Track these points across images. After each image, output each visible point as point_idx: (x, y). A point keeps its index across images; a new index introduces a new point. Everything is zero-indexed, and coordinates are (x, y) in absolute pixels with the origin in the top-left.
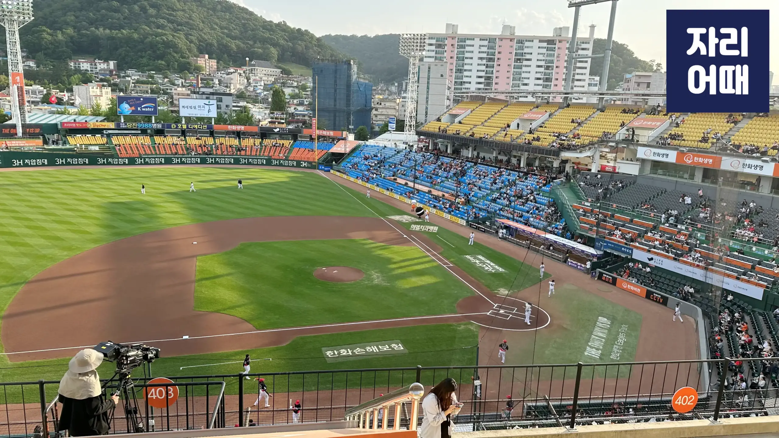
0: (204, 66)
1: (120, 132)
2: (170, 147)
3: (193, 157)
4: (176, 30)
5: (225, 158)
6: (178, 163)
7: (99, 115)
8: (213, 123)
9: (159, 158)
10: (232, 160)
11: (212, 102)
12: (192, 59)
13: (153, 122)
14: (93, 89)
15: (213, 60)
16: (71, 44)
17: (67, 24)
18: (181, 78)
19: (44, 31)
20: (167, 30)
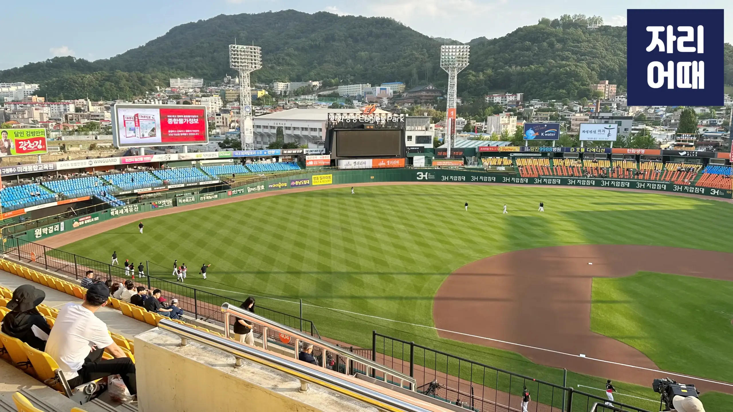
0: (604, 91)
1: (523, 155)
2: (567, 169)
3: (589, 180)
4: (579, 60)
5: (620, 181)
6: (573, 185)
7: (506, 140)
8: (611, 147)
9: (556, 179)
10: (629, 183)
11: (613, 126)
12: (592, 86)
13: (554, 146)
14: (503, 118)
15: (613, 85)
16: (489, 82)
17: (488, 65)
18: (579, 104)
19: (470, 73)
20: (571, 61)
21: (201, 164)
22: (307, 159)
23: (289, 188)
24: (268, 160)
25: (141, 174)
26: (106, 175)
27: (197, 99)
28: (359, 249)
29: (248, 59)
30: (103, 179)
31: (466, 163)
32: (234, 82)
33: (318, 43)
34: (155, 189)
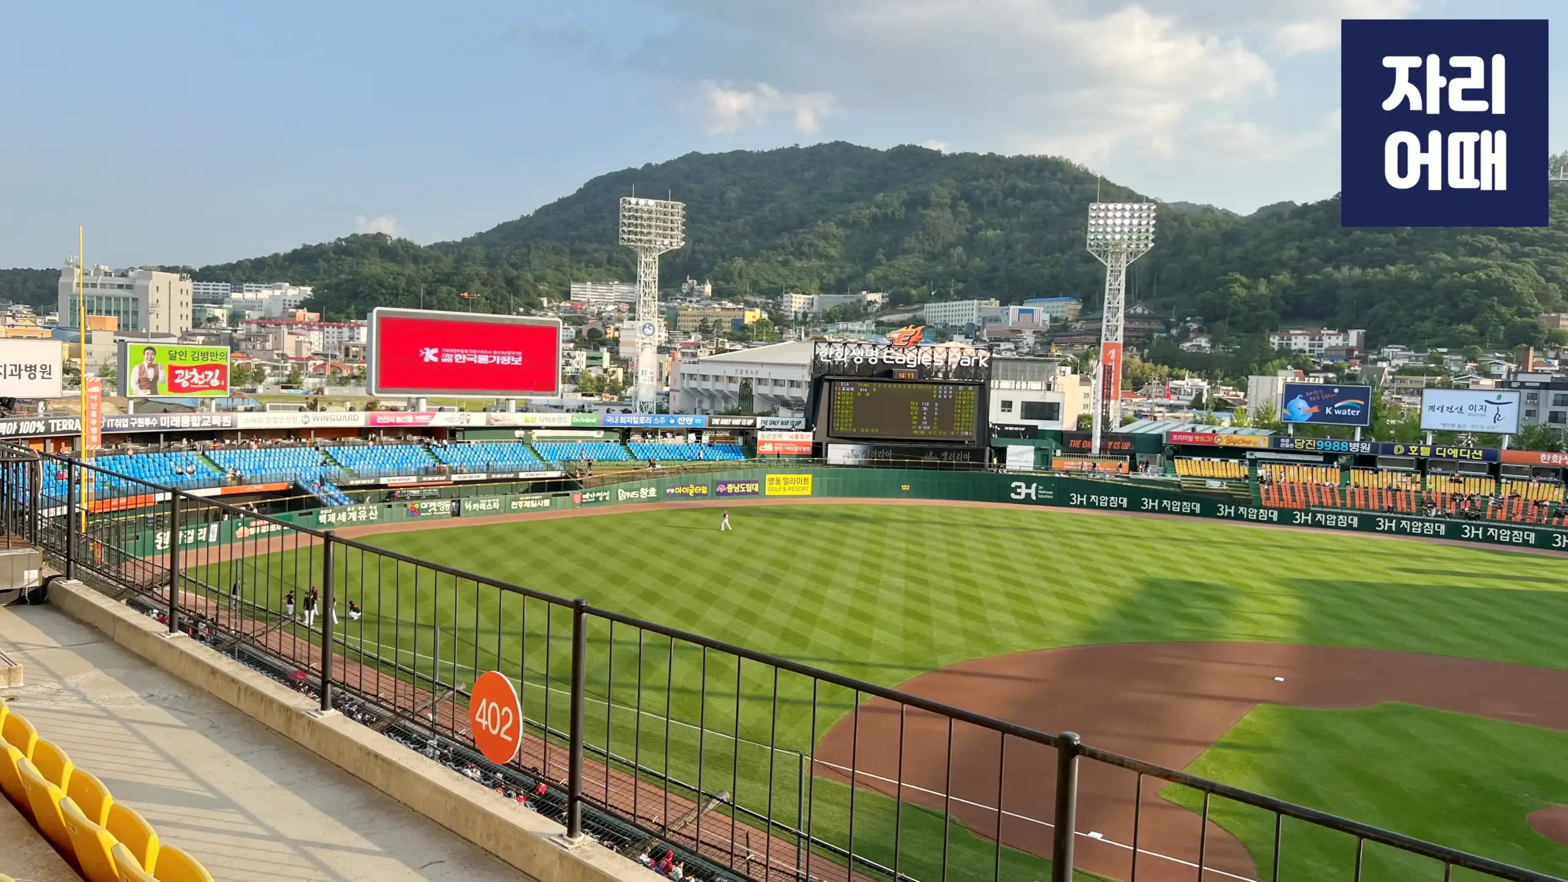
1: (1277, 456)
2: (1380, 494)
3: (1431, 521)
4: (1516, 256)
5: (1511, 529)
6: (1389, 531)
7: (1265, 427)
8: (1504, 447)
9: (1348, 515)
10: (1533, 535)
11: (1508, 397)
12: (1544, 319)
13: (1356, 438)
16: (1282, 303)
17: (1281, 264)
18: (1509, 360)
19: (1236, 281)
20: (1492, 258)
21: (534, 437)
22: (759, 438)
23: (712, 498)
24: (677, 438)
25: (406, 450)
26: (334, 446)
27: (617, 325)
28: (770, 614)
29: (657, 227)
30: (327, 453)
31: (1133, 467)
32: (701, 292)
33: (889, 211)
34: (425, 479)
